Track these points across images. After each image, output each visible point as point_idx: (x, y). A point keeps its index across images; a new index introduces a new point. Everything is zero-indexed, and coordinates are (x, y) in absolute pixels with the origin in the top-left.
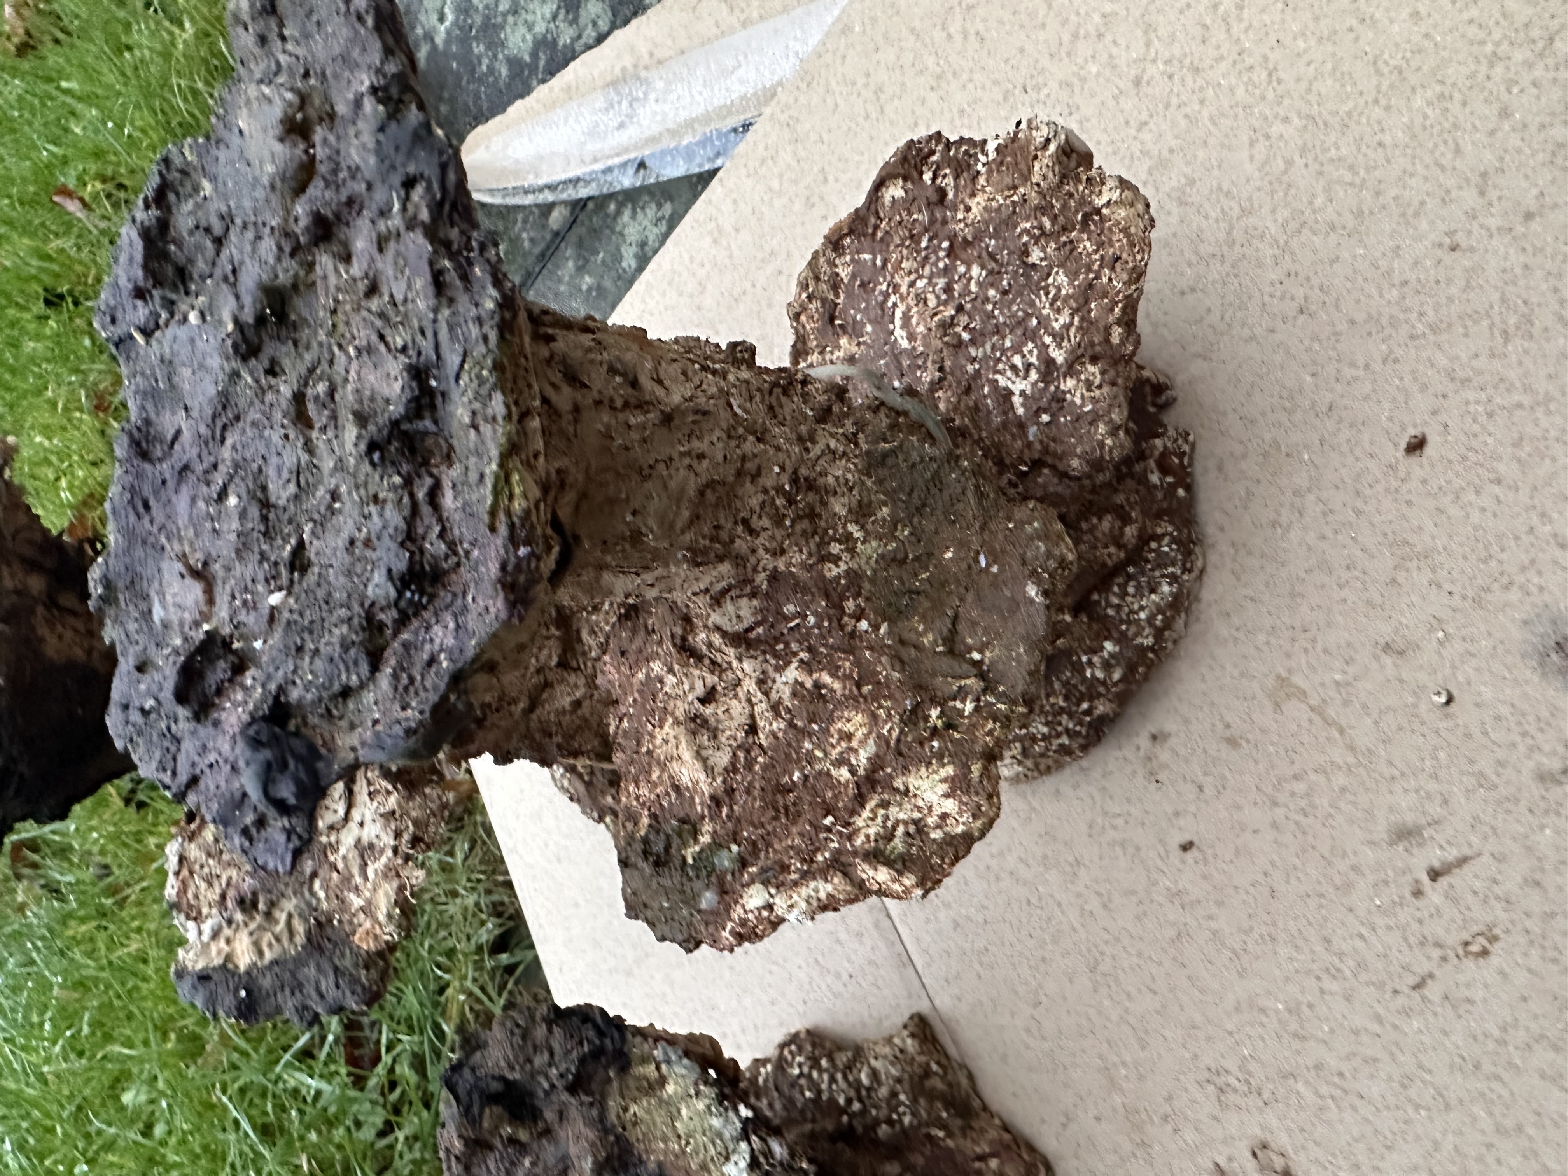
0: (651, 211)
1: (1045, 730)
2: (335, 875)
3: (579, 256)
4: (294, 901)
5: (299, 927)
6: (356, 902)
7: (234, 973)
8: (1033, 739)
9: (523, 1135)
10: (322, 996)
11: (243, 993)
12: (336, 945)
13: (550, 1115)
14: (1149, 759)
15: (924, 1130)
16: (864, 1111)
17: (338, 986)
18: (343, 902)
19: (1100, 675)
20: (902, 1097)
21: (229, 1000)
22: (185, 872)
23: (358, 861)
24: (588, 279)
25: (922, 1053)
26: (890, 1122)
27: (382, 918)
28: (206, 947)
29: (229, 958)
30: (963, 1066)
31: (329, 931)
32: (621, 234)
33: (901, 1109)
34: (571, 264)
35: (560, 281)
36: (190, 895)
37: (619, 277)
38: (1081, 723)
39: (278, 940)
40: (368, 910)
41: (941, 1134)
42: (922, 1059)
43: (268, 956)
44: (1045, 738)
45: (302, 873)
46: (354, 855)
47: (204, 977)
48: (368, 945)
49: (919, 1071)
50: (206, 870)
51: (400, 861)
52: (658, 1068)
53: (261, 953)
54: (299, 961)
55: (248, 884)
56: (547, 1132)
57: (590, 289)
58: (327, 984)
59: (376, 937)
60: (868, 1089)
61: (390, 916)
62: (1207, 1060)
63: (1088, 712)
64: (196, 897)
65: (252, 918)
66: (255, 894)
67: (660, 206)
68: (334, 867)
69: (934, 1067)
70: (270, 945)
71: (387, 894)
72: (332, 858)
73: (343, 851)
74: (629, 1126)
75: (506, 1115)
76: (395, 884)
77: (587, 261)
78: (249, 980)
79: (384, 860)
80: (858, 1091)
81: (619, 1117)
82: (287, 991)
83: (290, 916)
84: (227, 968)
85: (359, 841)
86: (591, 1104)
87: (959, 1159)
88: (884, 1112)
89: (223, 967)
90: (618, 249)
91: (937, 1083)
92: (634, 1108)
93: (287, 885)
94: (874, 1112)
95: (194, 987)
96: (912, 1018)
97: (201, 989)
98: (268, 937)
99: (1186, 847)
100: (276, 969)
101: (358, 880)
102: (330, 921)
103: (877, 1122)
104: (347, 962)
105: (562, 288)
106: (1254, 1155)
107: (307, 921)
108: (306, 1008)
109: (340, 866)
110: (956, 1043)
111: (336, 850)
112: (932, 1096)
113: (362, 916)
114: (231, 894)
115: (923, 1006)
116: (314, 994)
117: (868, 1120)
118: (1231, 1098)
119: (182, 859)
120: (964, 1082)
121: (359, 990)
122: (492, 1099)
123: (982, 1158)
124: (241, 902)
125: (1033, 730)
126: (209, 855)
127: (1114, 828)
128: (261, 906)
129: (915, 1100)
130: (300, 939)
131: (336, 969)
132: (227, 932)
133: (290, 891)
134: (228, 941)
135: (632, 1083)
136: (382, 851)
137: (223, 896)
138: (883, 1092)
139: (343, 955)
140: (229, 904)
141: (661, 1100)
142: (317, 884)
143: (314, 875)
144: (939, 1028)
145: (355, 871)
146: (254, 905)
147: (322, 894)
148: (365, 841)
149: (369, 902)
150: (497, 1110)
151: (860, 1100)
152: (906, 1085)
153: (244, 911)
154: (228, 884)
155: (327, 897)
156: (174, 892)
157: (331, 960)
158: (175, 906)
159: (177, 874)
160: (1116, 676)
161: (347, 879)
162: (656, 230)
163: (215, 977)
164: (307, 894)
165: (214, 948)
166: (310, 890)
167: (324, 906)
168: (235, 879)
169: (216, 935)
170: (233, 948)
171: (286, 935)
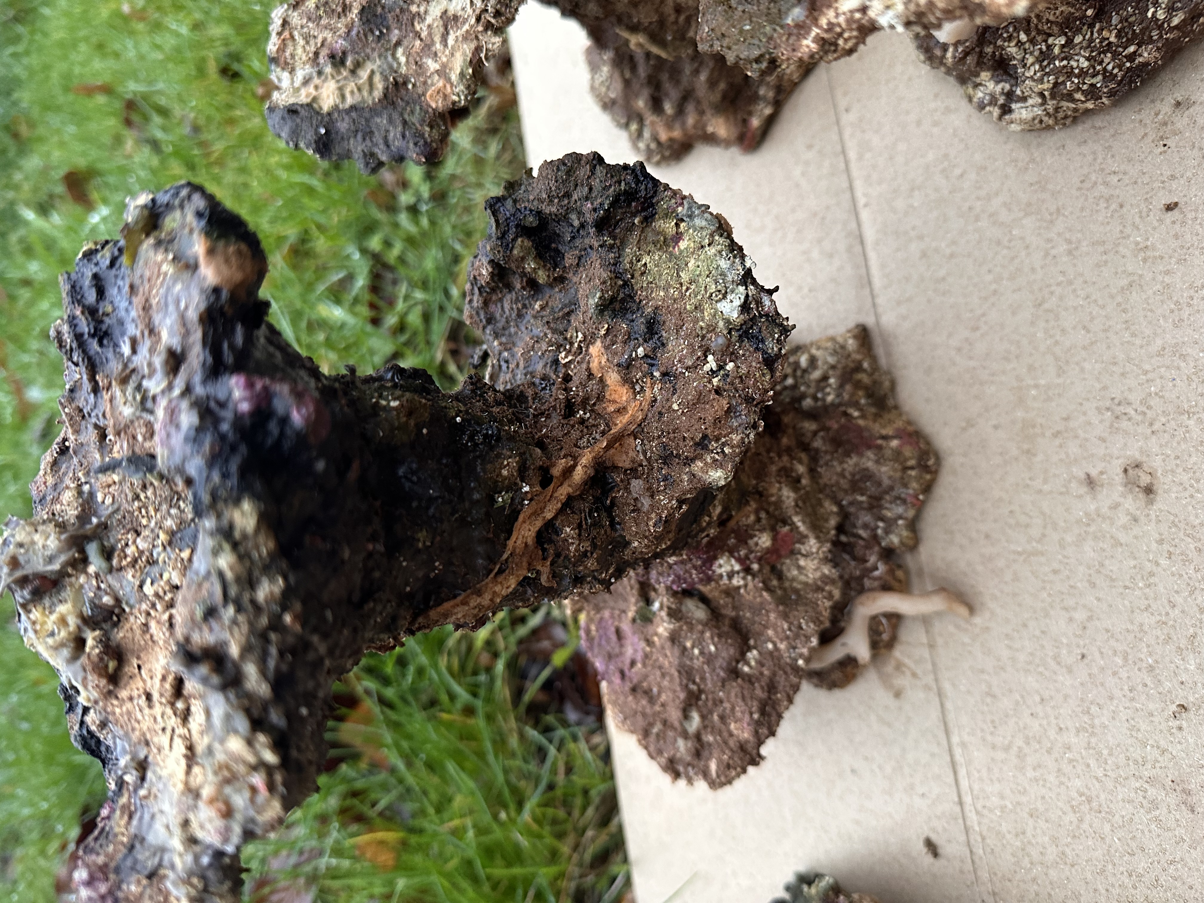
1: (1086, 64)
2: (418, 43)
4: (378, 62)
5: (379, 86)
6: (432, 65)
7: (318, 113)
8: (1070, 74)
9: (542, 277)
10: (387, 145)
11: (323, 131)
12: (408, 103)
13: (569, 260)
14: (1165, 124)
15: (843, 409)
16: (795, 387)
17: (404, 136)
18: (420, 67)
19: (1161, 15)
20: (832, 381)
21: (310, 136)
22: (286, 34)
23: (442, 29)
25: (858, 352)
26: (815, 398)
27: (454, 77)
28: (297, 90)
29: (315, 99)
30: (888, 373)
31: (403, 92)
33: (828, 390)
36: (287, 54)
38: (1120, 67)
39: (359, 89)
40: (443, 72)
41: (856, 414)
42: (858, 357)
43: (350, 101)
44: (1083, 73)
45: (389, 41)
46: (438, 24)
47: (292, 111)
48: (436, 103)
49: (852, 365)
50: (305, 30)
51: (480, 28)
52: (677, 225)
53: (343, 97)
54: (374, 111)
55: (340, 44)
56: (561, 280)
58: (394, 134)
59: (445, 96)
60: (805, 371)
61: (462, 75)
62: (1115, 392)
63: (1131, 58)
64: (293, 56)
65: (339, 73)
66: (344, 53)
68: (418, 35)
69: (866, 365)
70: (352, 92)
71: (464, 54)
72: (418, 27)
73: (429, 20)
74: (637, 274)
75: (534, 252)
76: (473, 46)
78: (330, 119)
79: (466, 27)
80: (795, 371)
81: (631, 262)
82: (359, 136)
83: (373, 72)
84: (311, 106)
85: (445, 12)
86: (612, 247)
87: (866, 434)
88: (812, 391)
89: (309, 105)
91: (864, 378)
92: (646, 259)
93: (373, 50)
94: (803, 388)
95: (283, 118)
96: (858, 326)
97: (289, 123)
98: (351, 86)
99: (1170, 208)
100: (354, 114)
101: (438, 46)
102: (405, 83)
103: (803, 396)
104: (415, 119)
106: (1126, 471)
107: (386, 79)
108: (372, 155)
109: (424, 35)
110: (889, 354)
111: (423, 20)
112: (858, 385)
113: (436, 77)
114: (324, 52)
115: (869, 321)
116: (381, 141)
117: (797, 394)
118: (1125, 424)
119: (285, 23)
120: (887, 384)
121: (422, 142)
122: (525, 231)
123: (885, 438)
124: (332, 56)
125: (1074, 64)
126: (309, 19)
127: (1106, 184)
128: (349, 63)
129: (841, 386)
130: (378, 93)
131: (405, 123)
132: (316, 81)
133: (376, 54)
134: (316, 87)
135: (651, 237)
136: (465, 21)
137: (316, 54)
138: (816, 375)
139: (412, 112)
140: (321, 60)
141: (671, 254)
142: (400, 51)
143: (398, 44)
144: (877, 341)
145: (437, 39)
146: (342, 62)
147: (403, 60)
148: (451, 13)
149: (444, 66)
150: (528, 243)
151: (795, 377)
152: (838, 372)
153: (334, 65)
154: (322, 45)
155: (407, 62)
156: (274, 49)
157: (402, 114)
158: (274, 60)
159: (279, 34)
160: (1176, 21)
161: (428, 47)
163: (303, 112)
164: (390, 58)
165: (303, 92)
166: (394, 55)
167: (403, 70)
168: (329, 40)
169: (306, 82)
170: (320, 95)
171: (367, 87)
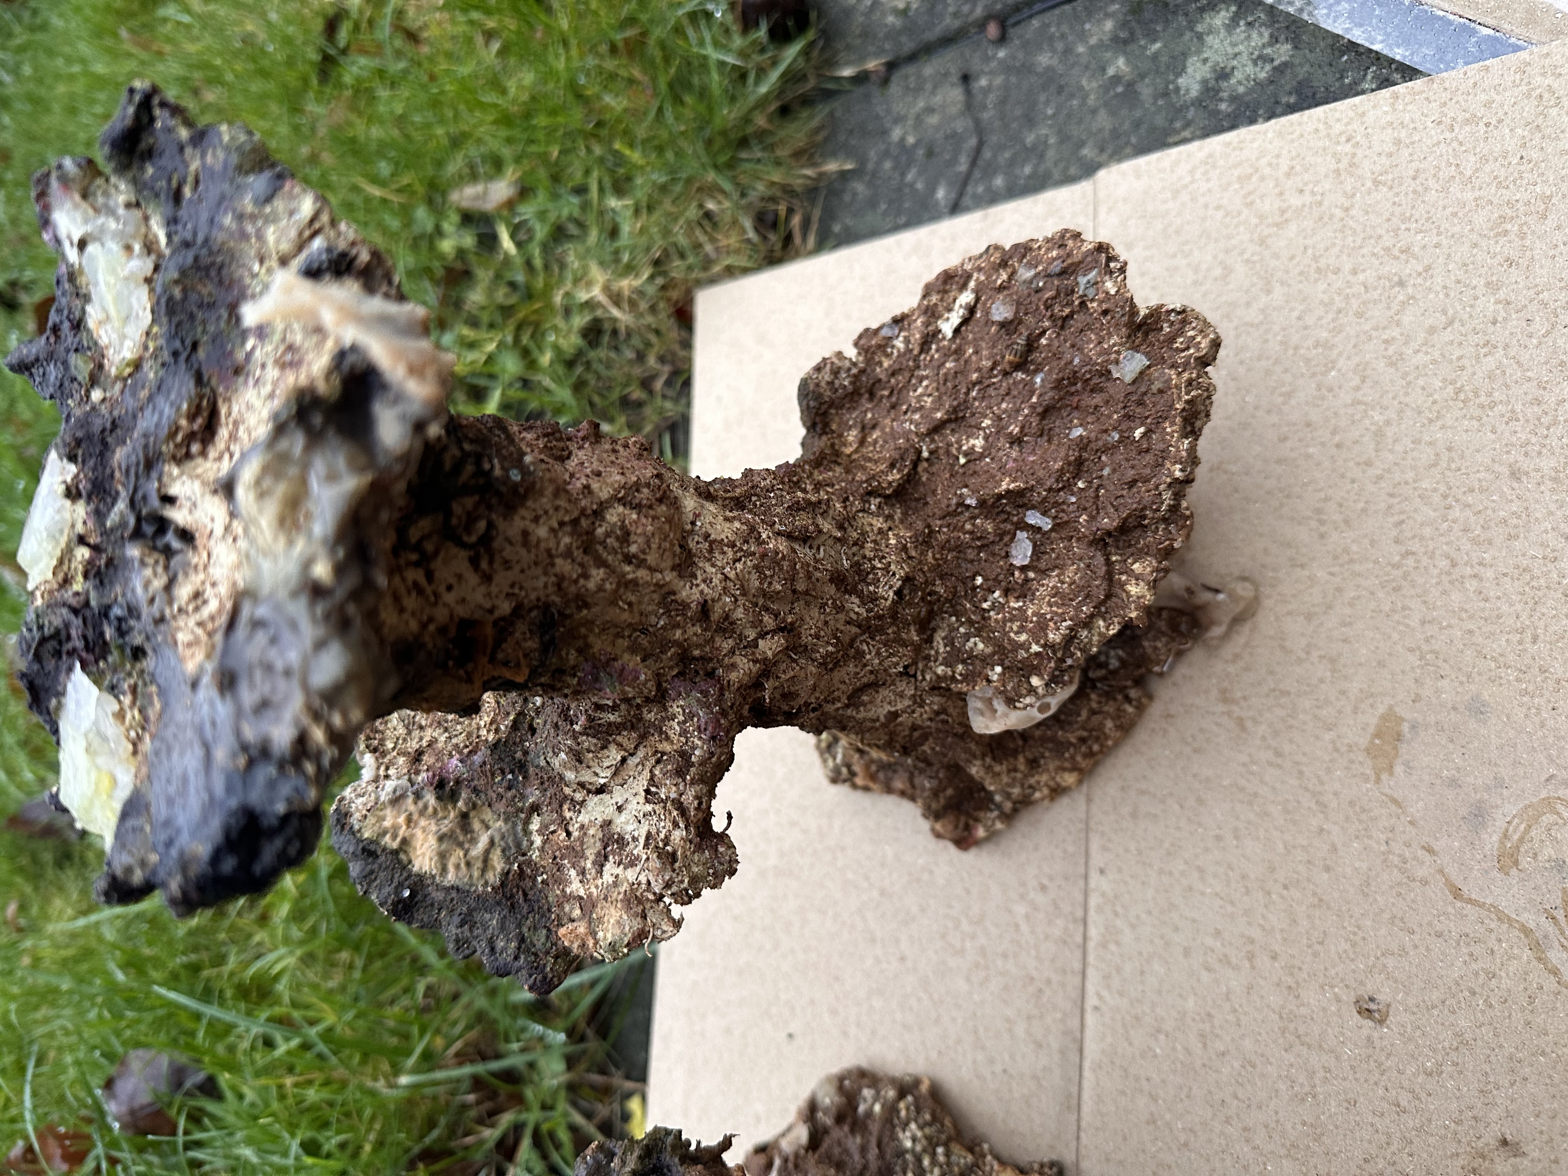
0: (1259, 38)
2: (563, 834)
3: (1124, 25)
4: (502, 826)
5: (498, 863)
7: (405, 867)
11: (407, 893)
18: (560, 871)
21: (388, 890)
23: (599, 845)
24: (1121, 62)
28: (380, 807)
29: (404, 845)
31: (529, 887)
32: (1200, 37)
34: (1109, 25)
35: (1083, 36)
37: (1166, 94)
39: (468, 864)
40: (587, 908)
43: (451, 877)
45: (523, 798)
46: (595, 834)
47: (369, 850)
48: (570, 944)
53: (444, 870)
54: (483, 903)
55: (455, 764)
57: (1117, 79)
65: (446, 813)
66: (458, 782)
67: (1274, 40)
68: (565, 825)
70: (457, 867)
72: (567, 814)
73: (584, 818)
76: (637, 924)
77: (1131, 39)
78: (419, 883)
82: (456, 918)
83: (492, 844)
84: (399, 856)
85: (608, 823)
89: (395, 853)
90: (1185, 55)
93: (499, 799)
95: (355, 854)
97: (360, 859)
98: (458, 855)
100: (454, 894)
101: (589, 865)
102: (535, 878)
104: (537, 943)
105: (1081, 49)
107: (508, 860)
109: (574, 831)
111: (577, 811)
113: (577, 909)
114: (429, 761)
124: (439, 781)
128: (461, 803)
130: (493, 878)
131: (522, 939)
132: (411, 807)
133: (500, 808)
134: (409, 821)
137: (419, 759)
139: (537, 934)
142: (535, 823)
143: (535, 808)
145: (591, 853)
146: (453, 797)
147: (538, 841)
148: (617, 830)
149: (592, 900)
153: (439, 794)
155: (542, 849)
157: (519, 926)
161: (576, 852)
162: (1250, 69)
163: (382, 859)
164: (520, 828)
165: (390, 818)
166: (527, 822)
167: (535, 855)
168: (440, 745)
169: (396, 800)
170: (413, 836)
171: (479, 864)
